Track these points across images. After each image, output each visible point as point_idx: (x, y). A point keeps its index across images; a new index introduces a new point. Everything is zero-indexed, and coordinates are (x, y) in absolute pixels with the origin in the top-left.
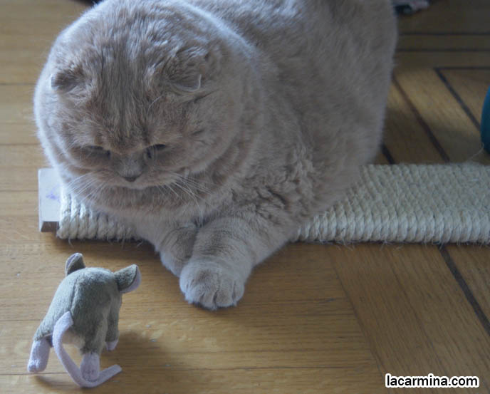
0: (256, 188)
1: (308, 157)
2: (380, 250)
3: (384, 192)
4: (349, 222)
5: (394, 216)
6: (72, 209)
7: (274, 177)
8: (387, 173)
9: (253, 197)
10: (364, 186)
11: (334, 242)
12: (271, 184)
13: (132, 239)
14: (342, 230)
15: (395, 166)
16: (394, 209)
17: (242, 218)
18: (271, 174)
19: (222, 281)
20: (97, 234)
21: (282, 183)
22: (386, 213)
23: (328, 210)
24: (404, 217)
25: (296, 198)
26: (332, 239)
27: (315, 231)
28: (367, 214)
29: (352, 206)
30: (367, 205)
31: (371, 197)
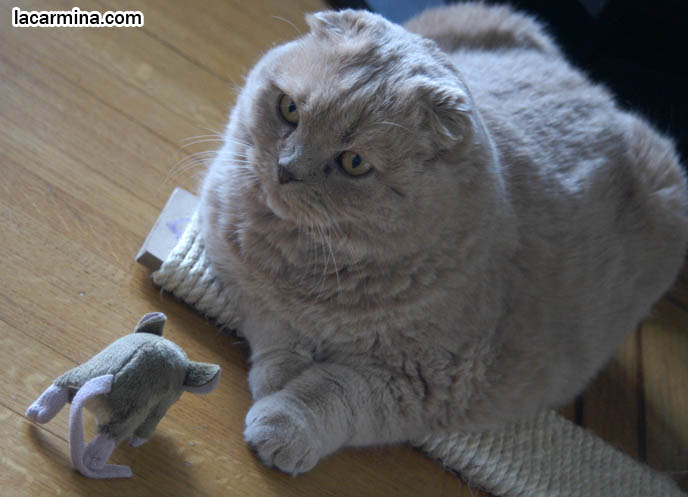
1: (485, 361)
3: (549, 452)
4: (490, 462)
6: (187, 257)
7: (432, 357)
8: (565, 432)
9: (395, 364)
10: (530, 432)
11: (458, 474)
12: (424, 363)
13: (234, 331)
14: (476, 467)
15: (579, 428)
17: (368, 381)
18: (431, 352)
19: (298, 438)
20: (198, 301)
21: (436, 371)
23: (474, 434)
25: (442, 396)
26: (458, 469)
27: (444, 449)
29: (504, 446)
30: (521, 454)
31: (530, 450)
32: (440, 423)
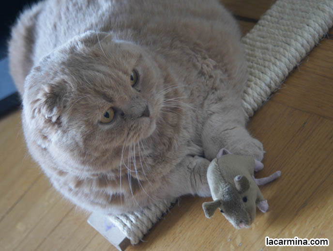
2: (299, 71)
3: (269, 41)
4: (269, 75)
5: (288, 47)
6: (126, 223)
8: (260, 30)
10: (256, 49)
11: (273, 93)
13: (172, 204)
14: (270, 83)
15: (260, 22)
16: (284, 44)
20: (151, 221)
22: (282, 50)
24: (293, 42)
26: (270, 93)
27: (257, 99)
28: (273, 61)
29: (262, 65)
30: (268, 56)
31: (266, 51)
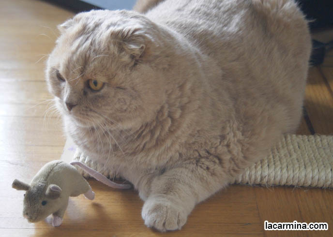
0: (196, 150)
1: (238, 129)
2: (292, 191)
3: (299, 153)
4: (270, 171)
5: (302, 168)
7: (210, 143)
8: (303, 141)
9: (195, 156)
10: (286, 148)
11: (260, 185)
12: (208, 148)
14: (265, 177)
16: (303, 164)
18: (208, 141)
19: (169, 211)
21: (216, 148)
22: (297, 166)
23: (256, 163)
24: (309, 169)
26: (258, 183)
27: (246, 177)
28: (283, 166)
29: (274, 161)
31: (289, 156)
32: (235, 171)
